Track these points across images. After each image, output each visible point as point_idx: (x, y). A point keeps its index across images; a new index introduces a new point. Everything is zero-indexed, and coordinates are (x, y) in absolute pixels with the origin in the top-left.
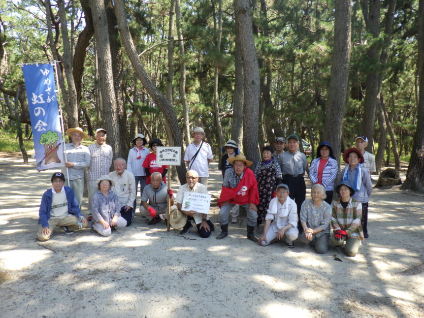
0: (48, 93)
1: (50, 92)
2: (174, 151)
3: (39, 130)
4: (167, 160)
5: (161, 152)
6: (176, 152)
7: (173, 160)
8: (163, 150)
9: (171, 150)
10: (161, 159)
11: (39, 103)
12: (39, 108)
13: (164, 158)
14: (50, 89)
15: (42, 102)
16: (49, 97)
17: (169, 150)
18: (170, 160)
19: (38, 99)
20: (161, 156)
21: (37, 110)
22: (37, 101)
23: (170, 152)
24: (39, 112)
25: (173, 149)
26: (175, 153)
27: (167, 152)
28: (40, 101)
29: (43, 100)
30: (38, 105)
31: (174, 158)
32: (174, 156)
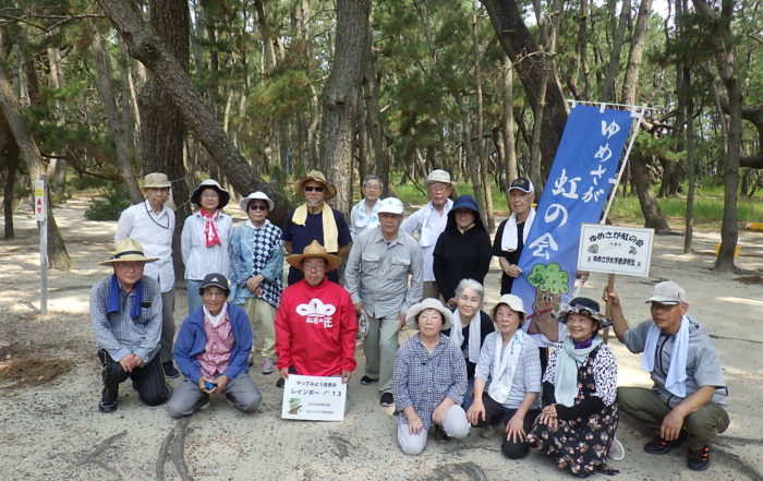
0: (595, 180)
1: (598, 181)
2: (633, 239)
3: (535, 253)
4: (610, 260)
5: (593, 238)
6: (640, 243)
7: (630, 262)
8: (601, 235)
9: (624, 236)
10: (593, 255)
11: (565, 194)
12: (559, 206)
13: (600, 254)
14: (603, 172)
15: (573, 195)
16: (592, 188)
17: (618, 235)
18: (620, 261)
19: (567, 187)
20: (593, 249)
21: (554, 209)
22: (563, 190)
23: (620, 240)
24: (555, 216)
25: (631, 234)
26: (634, 245)
27: (613, 240)
28: (568, 191)
29: (576, 193)
30: (559, 199)
31: (630, 256)
32: (632, 251)
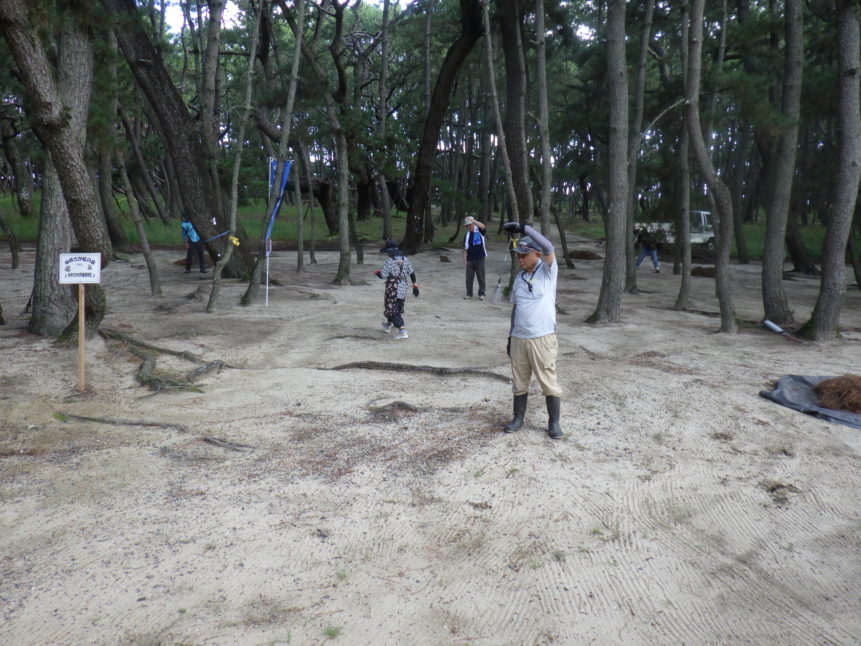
2: (89, 260)
4: (78, 275)
5: (67, 262)
6: (93, 262)
7: (88, 275)
8: (71, 260)
9: (84, 259)
10: (68, 273)
13: (72, 272)
17: (80, 258)
18: (83, 275)
20: (68, 269)
23: (82, 262)
25: (88, 257)
26: (90, 264)
27: (78, 262)
31: (89, 271)
32: (90, 268)
